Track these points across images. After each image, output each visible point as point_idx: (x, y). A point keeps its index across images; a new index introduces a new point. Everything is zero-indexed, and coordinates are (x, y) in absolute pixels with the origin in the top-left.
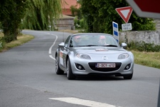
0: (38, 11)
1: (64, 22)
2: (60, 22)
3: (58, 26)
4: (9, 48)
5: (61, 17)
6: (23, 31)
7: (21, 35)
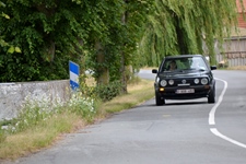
0: (177, 21)
1: (241, 47)
2: (234, 47)
3: (228, 56)
4: (111, 114)
5: (233, 34)
6: (142, 71)
7: (137, 81)
